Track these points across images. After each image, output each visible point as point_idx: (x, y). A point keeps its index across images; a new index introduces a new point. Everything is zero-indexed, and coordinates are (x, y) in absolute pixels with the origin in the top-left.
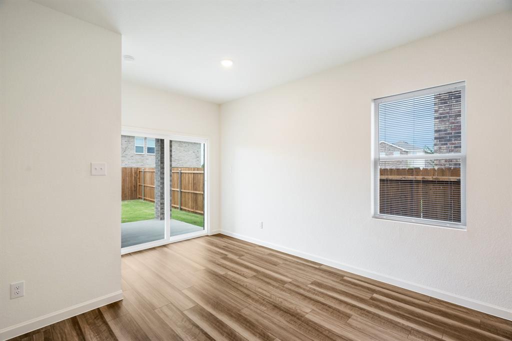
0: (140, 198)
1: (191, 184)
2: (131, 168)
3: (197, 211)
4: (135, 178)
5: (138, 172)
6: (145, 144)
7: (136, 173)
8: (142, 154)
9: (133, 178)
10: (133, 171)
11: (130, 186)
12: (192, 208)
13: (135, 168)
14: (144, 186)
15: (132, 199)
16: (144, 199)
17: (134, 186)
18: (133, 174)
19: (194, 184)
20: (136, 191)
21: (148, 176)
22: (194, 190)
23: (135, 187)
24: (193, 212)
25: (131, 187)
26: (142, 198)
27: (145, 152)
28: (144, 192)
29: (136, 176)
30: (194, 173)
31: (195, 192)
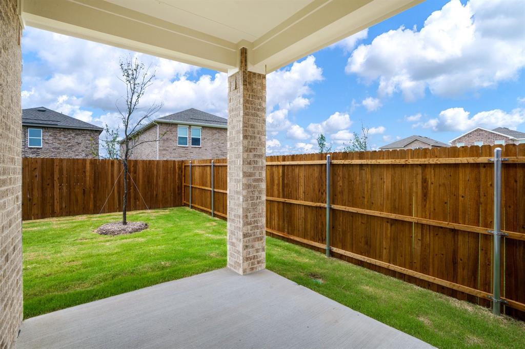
0: (186, 205)
1: (278, 184)
3: (292, 237)
4: (179, 174)
5: (183, 167)
6: (190, 134)
7: (180, 168)
8: (186, 146)
9: (177, 175)
11: (172, 187)
12: (279, 230)
14: (192, 187)
16: (192, 207)
17: (178, 187)
19: (284, 186)
21: (197, 172)
22: (284, 197)
24: (283, 239)
25: (174, 189)
26: (188, 205)
27: (189, 144)
28: (192, 197)
29: (180, 172)
30: (284, 166)
31: (288, 201)
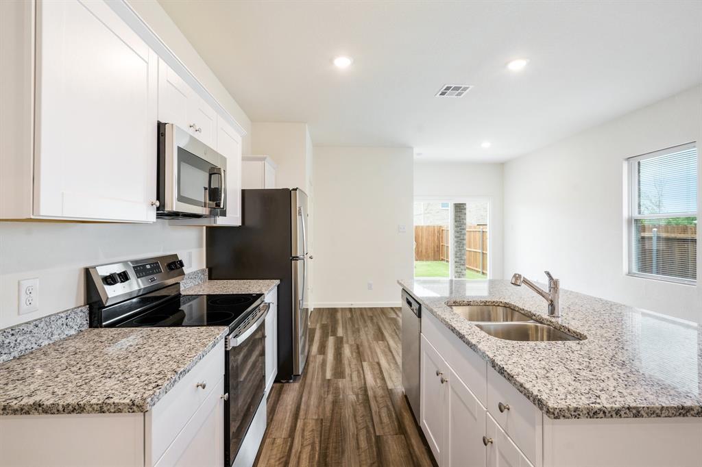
2: (434, 227)
10: (436, 230)
13: (437, 226)
15: (435, 260)
18: (436, 232)
20: (438, 251)
23: (439, 247)
